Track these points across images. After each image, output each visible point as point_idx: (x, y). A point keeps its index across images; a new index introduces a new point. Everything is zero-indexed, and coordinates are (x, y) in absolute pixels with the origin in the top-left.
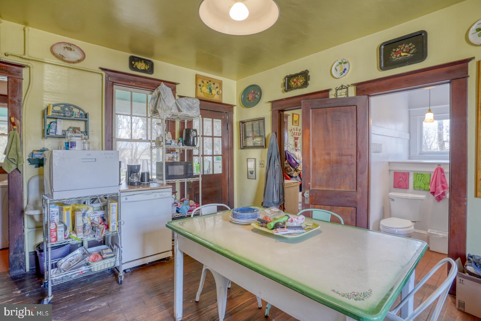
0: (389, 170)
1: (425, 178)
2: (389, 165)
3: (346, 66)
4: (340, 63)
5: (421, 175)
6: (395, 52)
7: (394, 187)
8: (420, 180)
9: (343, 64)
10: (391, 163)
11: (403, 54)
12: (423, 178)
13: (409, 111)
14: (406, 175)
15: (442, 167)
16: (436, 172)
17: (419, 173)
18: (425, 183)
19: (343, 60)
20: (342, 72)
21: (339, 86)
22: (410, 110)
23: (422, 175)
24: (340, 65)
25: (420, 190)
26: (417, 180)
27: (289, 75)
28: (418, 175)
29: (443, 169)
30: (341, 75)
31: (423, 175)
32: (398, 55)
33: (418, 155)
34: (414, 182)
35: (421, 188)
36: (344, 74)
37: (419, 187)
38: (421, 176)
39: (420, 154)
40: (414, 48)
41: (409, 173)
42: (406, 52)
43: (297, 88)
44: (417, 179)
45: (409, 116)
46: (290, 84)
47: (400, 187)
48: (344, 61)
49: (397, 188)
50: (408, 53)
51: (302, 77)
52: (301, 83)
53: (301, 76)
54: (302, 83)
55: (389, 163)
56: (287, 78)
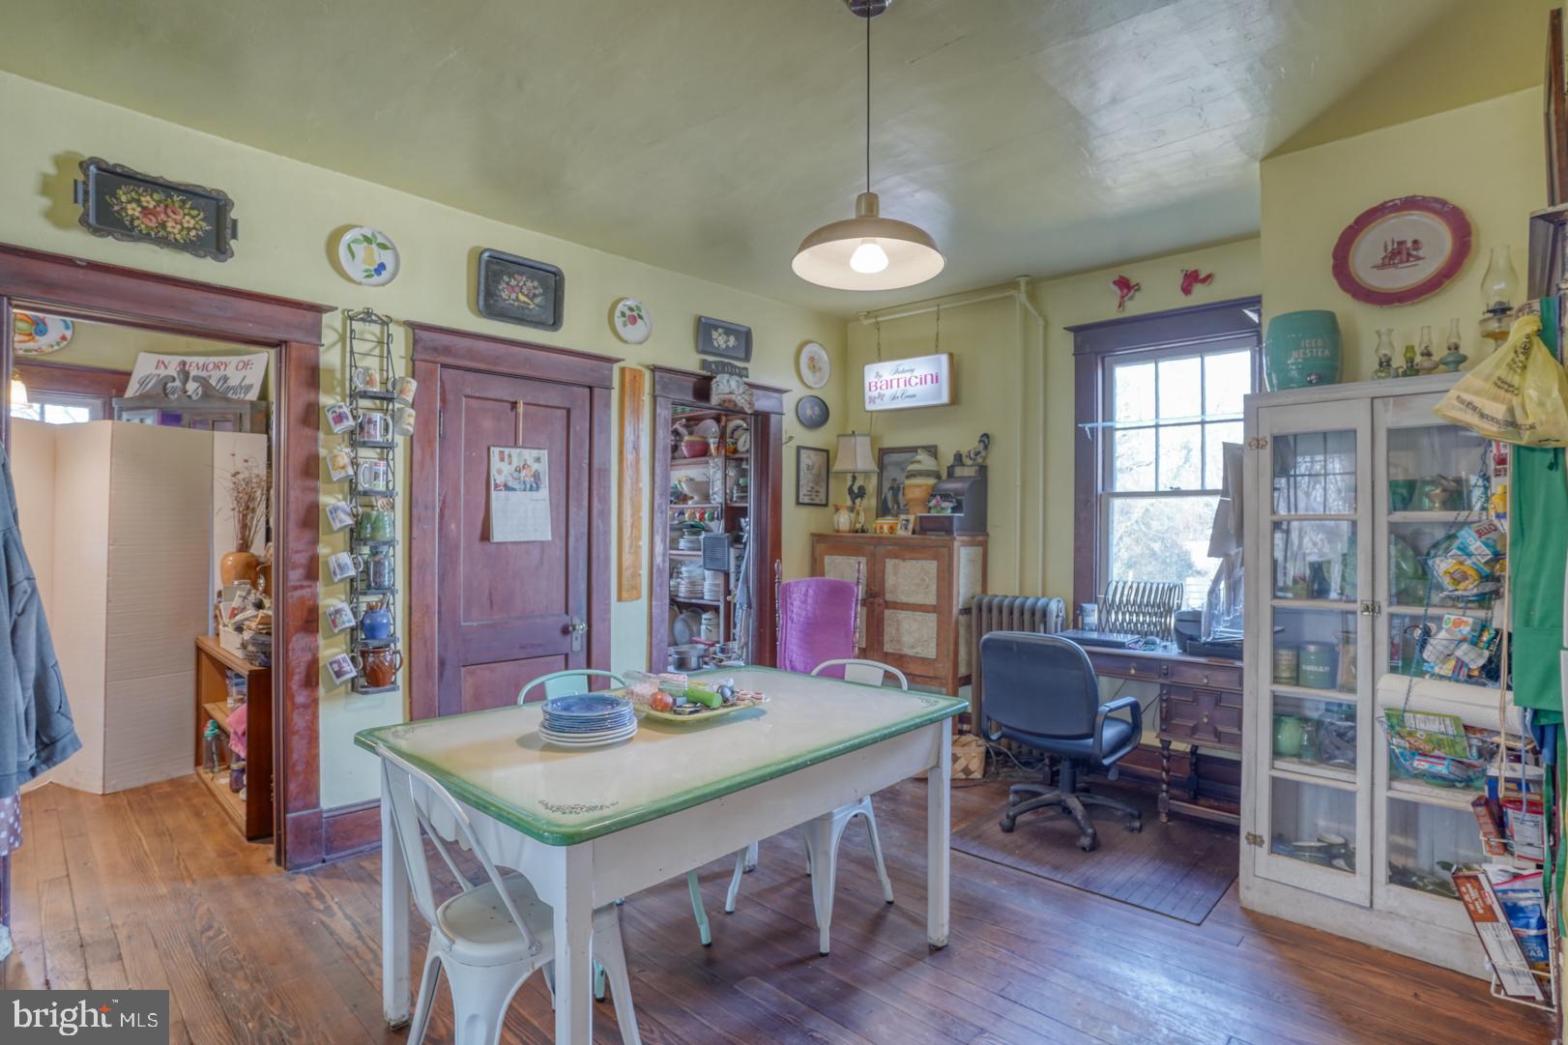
3: (387, 257)
4: (367, 240)
6: (508, 283)
9: (374, 246)
11: (522, 298)
19: (378, 236)
20: (372, 268)
21: (358, 308)
24: (366, 244)
27: (111, 161)
30: (367, 276)
32: (513, 296)
36: (376, 279)
40: (541, 295)
42: (526, 296)
43: (164, 241)
46: (116, 208)
48: (380, 240)
50: (532, 299)
51: (191, 208)
52: (189, 229)
53: (184, 202)
54: (193, 233)
56: (99, 168)
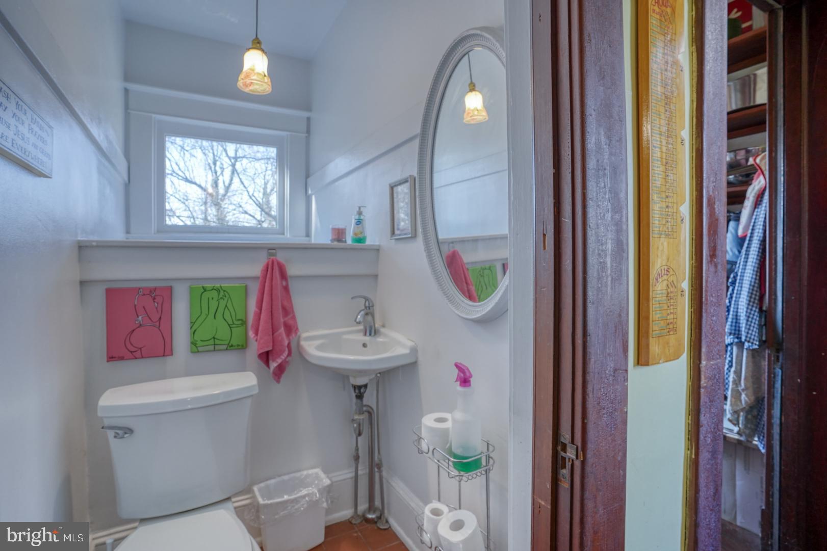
0: (82, 283)
1: (229, 305)
2: (80, 259)
5: (215, 293)
7: (111, 358)
8: (212, 311)
10: (92, 247)
12: (223, 303)
13: (126, 91)
14: (159, 299)
15: (281, 257)
16: (269, 276)
17: (208, 285)
18: (231, 322)
22: (132, 87)
23: (218, 290)
25: (214, 350)
26: (203, 316)
28: (206, 295)
29: (284, 265)
31: (222, 293)
33: (154, 234)
34: (192, 324)
35: (217, 342)
37: (212, 342)
38: (216, 298)
39: (158, 231)
41: (170, 289)
44: (205, 311)
45: (127, 107)
47: (138, 354)
49: (122, 358)
55: (82, 247)
